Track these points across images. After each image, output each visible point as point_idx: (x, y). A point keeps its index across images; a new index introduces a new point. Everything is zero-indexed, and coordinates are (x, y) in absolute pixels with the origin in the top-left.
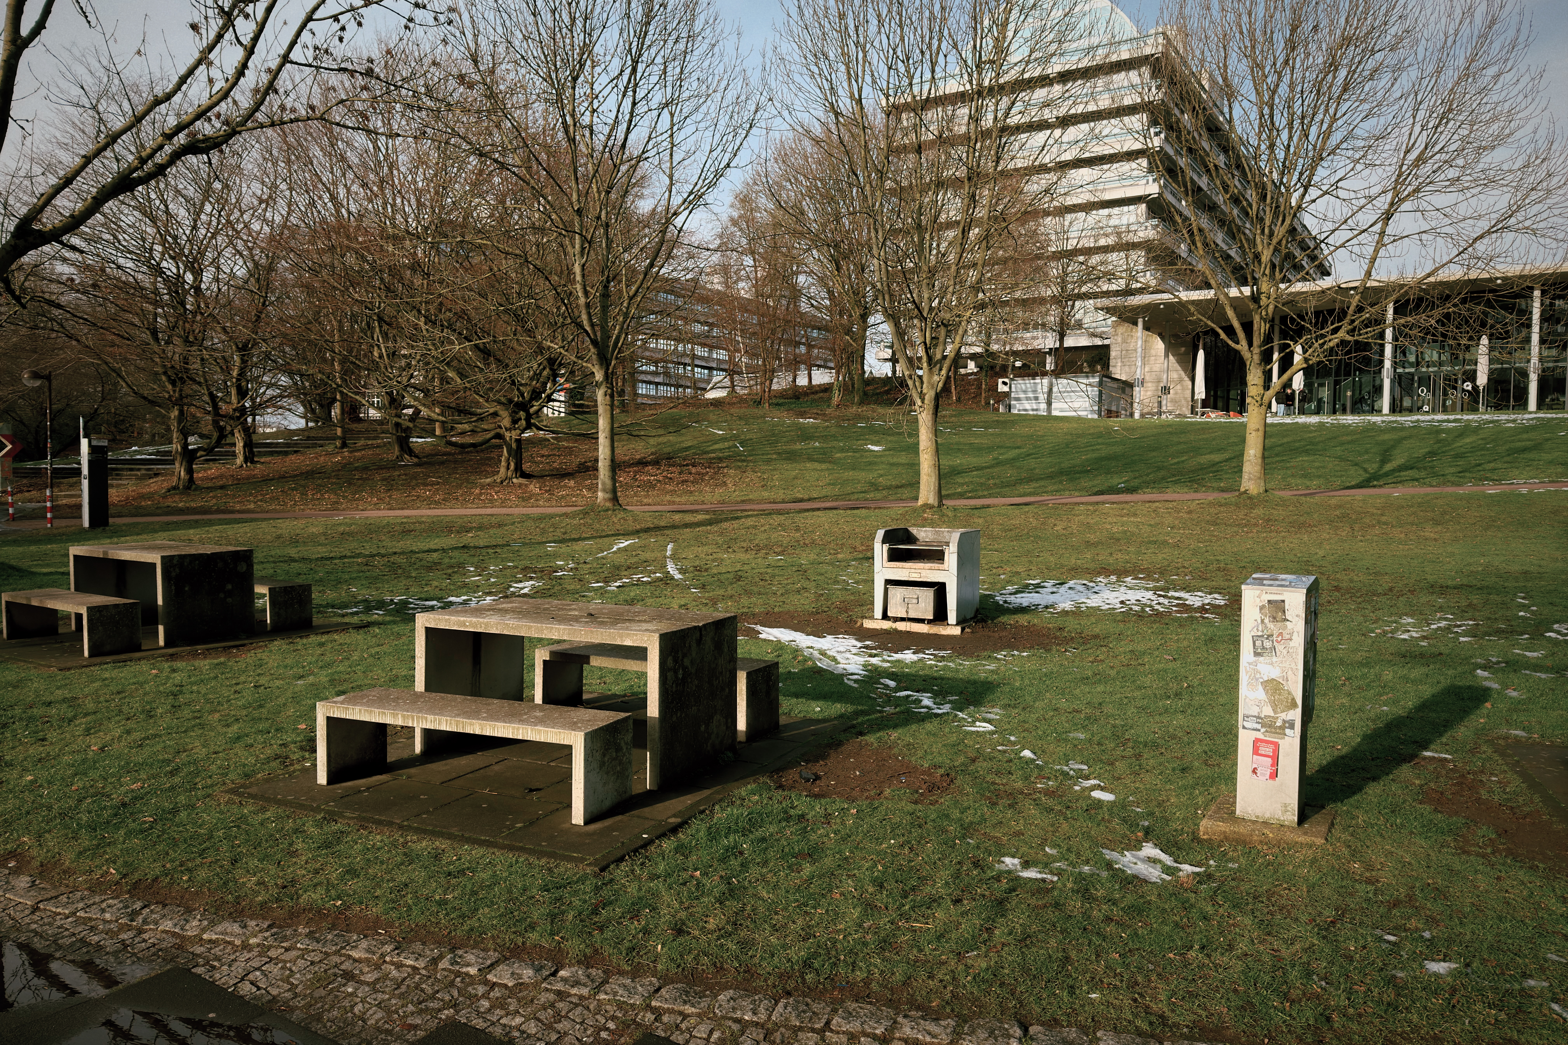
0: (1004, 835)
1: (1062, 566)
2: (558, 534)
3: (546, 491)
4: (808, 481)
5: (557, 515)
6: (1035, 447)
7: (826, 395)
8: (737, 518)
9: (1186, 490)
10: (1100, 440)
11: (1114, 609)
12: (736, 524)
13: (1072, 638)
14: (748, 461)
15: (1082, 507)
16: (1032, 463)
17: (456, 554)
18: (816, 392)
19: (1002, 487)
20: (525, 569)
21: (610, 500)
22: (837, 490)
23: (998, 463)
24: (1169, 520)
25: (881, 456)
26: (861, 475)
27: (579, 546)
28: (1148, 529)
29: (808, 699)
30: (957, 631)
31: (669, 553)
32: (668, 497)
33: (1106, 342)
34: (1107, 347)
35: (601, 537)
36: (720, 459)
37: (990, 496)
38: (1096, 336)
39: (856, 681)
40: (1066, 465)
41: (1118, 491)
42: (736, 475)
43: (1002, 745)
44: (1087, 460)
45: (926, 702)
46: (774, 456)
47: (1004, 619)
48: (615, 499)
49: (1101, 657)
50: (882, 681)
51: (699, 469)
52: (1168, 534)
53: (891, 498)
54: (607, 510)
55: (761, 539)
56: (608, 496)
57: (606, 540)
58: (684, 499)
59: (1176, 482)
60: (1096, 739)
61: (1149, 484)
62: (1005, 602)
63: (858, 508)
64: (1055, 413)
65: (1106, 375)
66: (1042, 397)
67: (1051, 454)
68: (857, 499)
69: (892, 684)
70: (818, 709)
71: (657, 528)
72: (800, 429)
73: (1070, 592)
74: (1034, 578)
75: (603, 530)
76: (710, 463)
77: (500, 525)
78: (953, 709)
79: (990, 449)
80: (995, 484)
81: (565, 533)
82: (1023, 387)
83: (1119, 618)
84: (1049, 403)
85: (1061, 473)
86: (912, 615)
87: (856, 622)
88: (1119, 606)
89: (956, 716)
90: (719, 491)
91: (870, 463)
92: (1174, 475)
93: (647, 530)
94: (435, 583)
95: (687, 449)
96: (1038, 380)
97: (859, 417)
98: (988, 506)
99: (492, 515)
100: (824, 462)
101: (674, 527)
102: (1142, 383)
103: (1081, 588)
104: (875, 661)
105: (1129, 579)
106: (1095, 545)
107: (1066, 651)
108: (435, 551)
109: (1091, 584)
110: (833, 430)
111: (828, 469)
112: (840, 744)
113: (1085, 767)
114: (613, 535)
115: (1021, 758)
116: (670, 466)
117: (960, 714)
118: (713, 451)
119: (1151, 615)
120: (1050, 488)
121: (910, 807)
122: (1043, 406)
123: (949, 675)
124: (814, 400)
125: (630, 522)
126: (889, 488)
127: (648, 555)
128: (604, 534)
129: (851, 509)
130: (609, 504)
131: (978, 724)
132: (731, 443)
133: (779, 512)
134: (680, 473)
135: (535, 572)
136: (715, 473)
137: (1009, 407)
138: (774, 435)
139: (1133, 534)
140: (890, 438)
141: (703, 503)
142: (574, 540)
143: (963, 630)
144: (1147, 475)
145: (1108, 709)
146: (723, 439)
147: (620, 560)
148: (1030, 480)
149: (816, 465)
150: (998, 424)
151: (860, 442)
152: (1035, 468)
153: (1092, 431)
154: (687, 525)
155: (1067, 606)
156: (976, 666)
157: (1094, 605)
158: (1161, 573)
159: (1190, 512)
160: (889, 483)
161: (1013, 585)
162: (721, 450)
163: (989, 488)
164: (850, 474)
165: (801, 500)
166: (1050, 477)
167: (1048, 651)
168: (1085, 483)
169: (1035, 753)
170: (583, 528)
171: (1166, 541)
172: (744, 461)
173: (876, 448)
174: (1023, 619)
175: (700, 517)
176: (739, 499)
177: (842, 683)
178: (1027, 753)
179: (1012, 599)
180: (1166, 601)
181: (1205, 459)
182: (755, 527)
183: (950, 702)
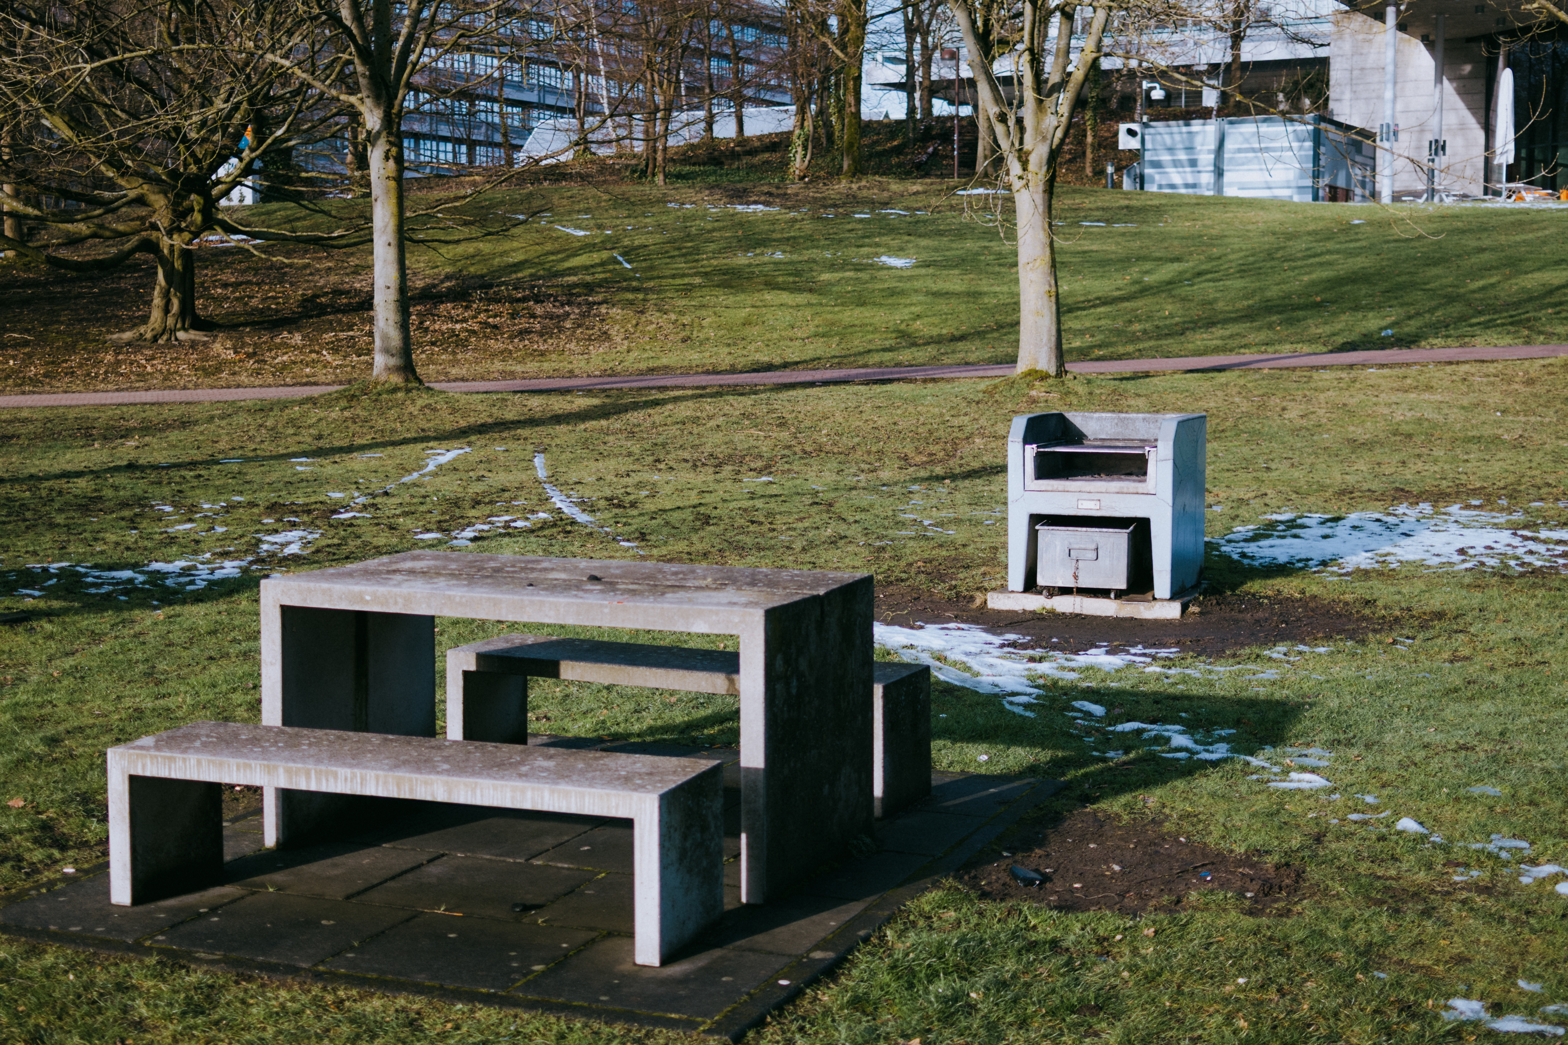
0: (1437, 962)
1: (1323, 488)
2: (307, 438)
3: (249, 356)
4: (773, 329)
5: (294, 402)
6: (1210, 259)
7: (775, 157)
8: (656, 403)
9: (1508, 340)
10: (1330, 245)
11: (1451, 564)
12: (657, 415)
13: (1397, 620)
14: (646, 291)
15: (1327, 375)
16: (1206, 289)
17: (120, 479)
18: (753, 152)
19: (1159, 337)
20: (273, 508)
21: (398, 369)
22: (832, 347)
23: (1145, 291)
24: (1494, 398)
25: (910, 278)
26: (878, 316)
27: (358, 462)
28: (1460, 415)
29: (954, 741)
30: (1172, 611)
31: (542, 474)
32: (498, 365)
33: (1321, 53)
34: (1323, 63)
35: (394, 444)
36: (590, 288)
37: (1141, 354)
38: (1303, 41)
39: (1027, 706)
40: (1273, 292)
41: (1382, 344)
42: (626, 320)
43: (1356, 811)
44: (1313, 283)
45: (1180, 740)
46: (697, 280)
47: (1255, 586)
48: (407, 368)
49: (1465, 652)
50: (1077, 704)
51: (549, 307)
52: (1498, 424)
53: (946, 360)
54: (395, 390)
55: (713, 442)
56: (393, 362)
57: (407, 449)
58: (532, 366)
59: (1487, 326)
60: (1524, 793)
61: (1439, 328)
62: (1243, 555)
63: (890, 381)
64: (1230, 192)
65: (1324, 117)
66: (1206, 159)
67: (1243, 271)
68: (880, 364)
69: (1098, 710)
70: (985, 757)
71: (502, 426)
72: (741, 224)
73: (1356, 533)
74: (1278, 509)
75: (393, 431)
76: (570, 295)
77: (184, 424)
78: (1233, 750)
79: (1124, 262)
80: (1145, 332)
81: (320, 437)
82: (1168, 139)
83: (1467, 580)
84: (1219, 172)
85: (1268, 308)
86: (1085, 582)
87: (972, 599)
88: (1457, 558)
89: (1248, 764)
90: (597, 351)
91: (893, 293)
92: (1480, 313)
93: (482, 429)
94: (111, 537)
95: (517, 266)
96: (1196, 126)
97: (853, 201)
98: (1147, 375)
99: (160, 404)
100: (800, 290)
101: (532, 422)
102: (1395, 133)
103: (1376, 527)
104: (1044, 668)
105: (1455, 509)
106: (1369, 445)
107: (1395, 642)
108: (79, 474)
109: (1391, 520)
110: (808, 227)
111: (810, 305)
112: (1056, 819)
113: (1524, 844)
114: (415, 440)
115: (1399, 833)
116: (490, 300)
117: (1255, 761)
118: (572, 271)
119: (1522, 575)
120: (1252, 338)
121: (1248, 922)
122: (1207, 178)
123: (1196, 691)
124: (752, 168)
125: (445, 414)
126: (937, 341)
127: (499, 479)
128: (396, 438)
129: (876, 382)
130: (396, 379)
131: (1294, 775)
132: (605, 255)
133: (737, 391)
134: (513, 316)
135: (295, 513)
136: (583, 315)
137: (1141, 180)
138: (689, 237)
139: (1435, 426)
140: (924, 242)
141: (571, 374)
142: (341, 450)
143: (1185, 608)
144: (1432, 311)
145: (1522, 743)
146: (588, 247)
147: (451, 486)
148: (1210, 323)
149: (785, 297)
150: (1130, 212)
151: (865, 250)
152: (1216, 300)
153: (1311, 227)
154: (558, 419)
155: (1361, 560)
156: (1240, 674)
157: (1411, 557)
158: (1510, 497)
159: (1530, 382)
160: (935, 332)
161: (1244, 522)
162: (586, 268)
163: (1134, 339)
164: (850, 315)
165: (769, 367)
166: (1248, 316)
167: (1363, 642)
168: (1316, 327)
169: (1421, 823)
170: (353, 428)
171: (1498, 437)
172: (637, 290)
173: (897, 262)
174: (1289, 587)
175: (582, 402)
176: (643, 366)
177: (1002, 710)
178: (1407, 824)
179: (1251, 549)
180: (1541, 548)
181: (1534, 280)
182: (696, 420)
183: (1222, 739)
